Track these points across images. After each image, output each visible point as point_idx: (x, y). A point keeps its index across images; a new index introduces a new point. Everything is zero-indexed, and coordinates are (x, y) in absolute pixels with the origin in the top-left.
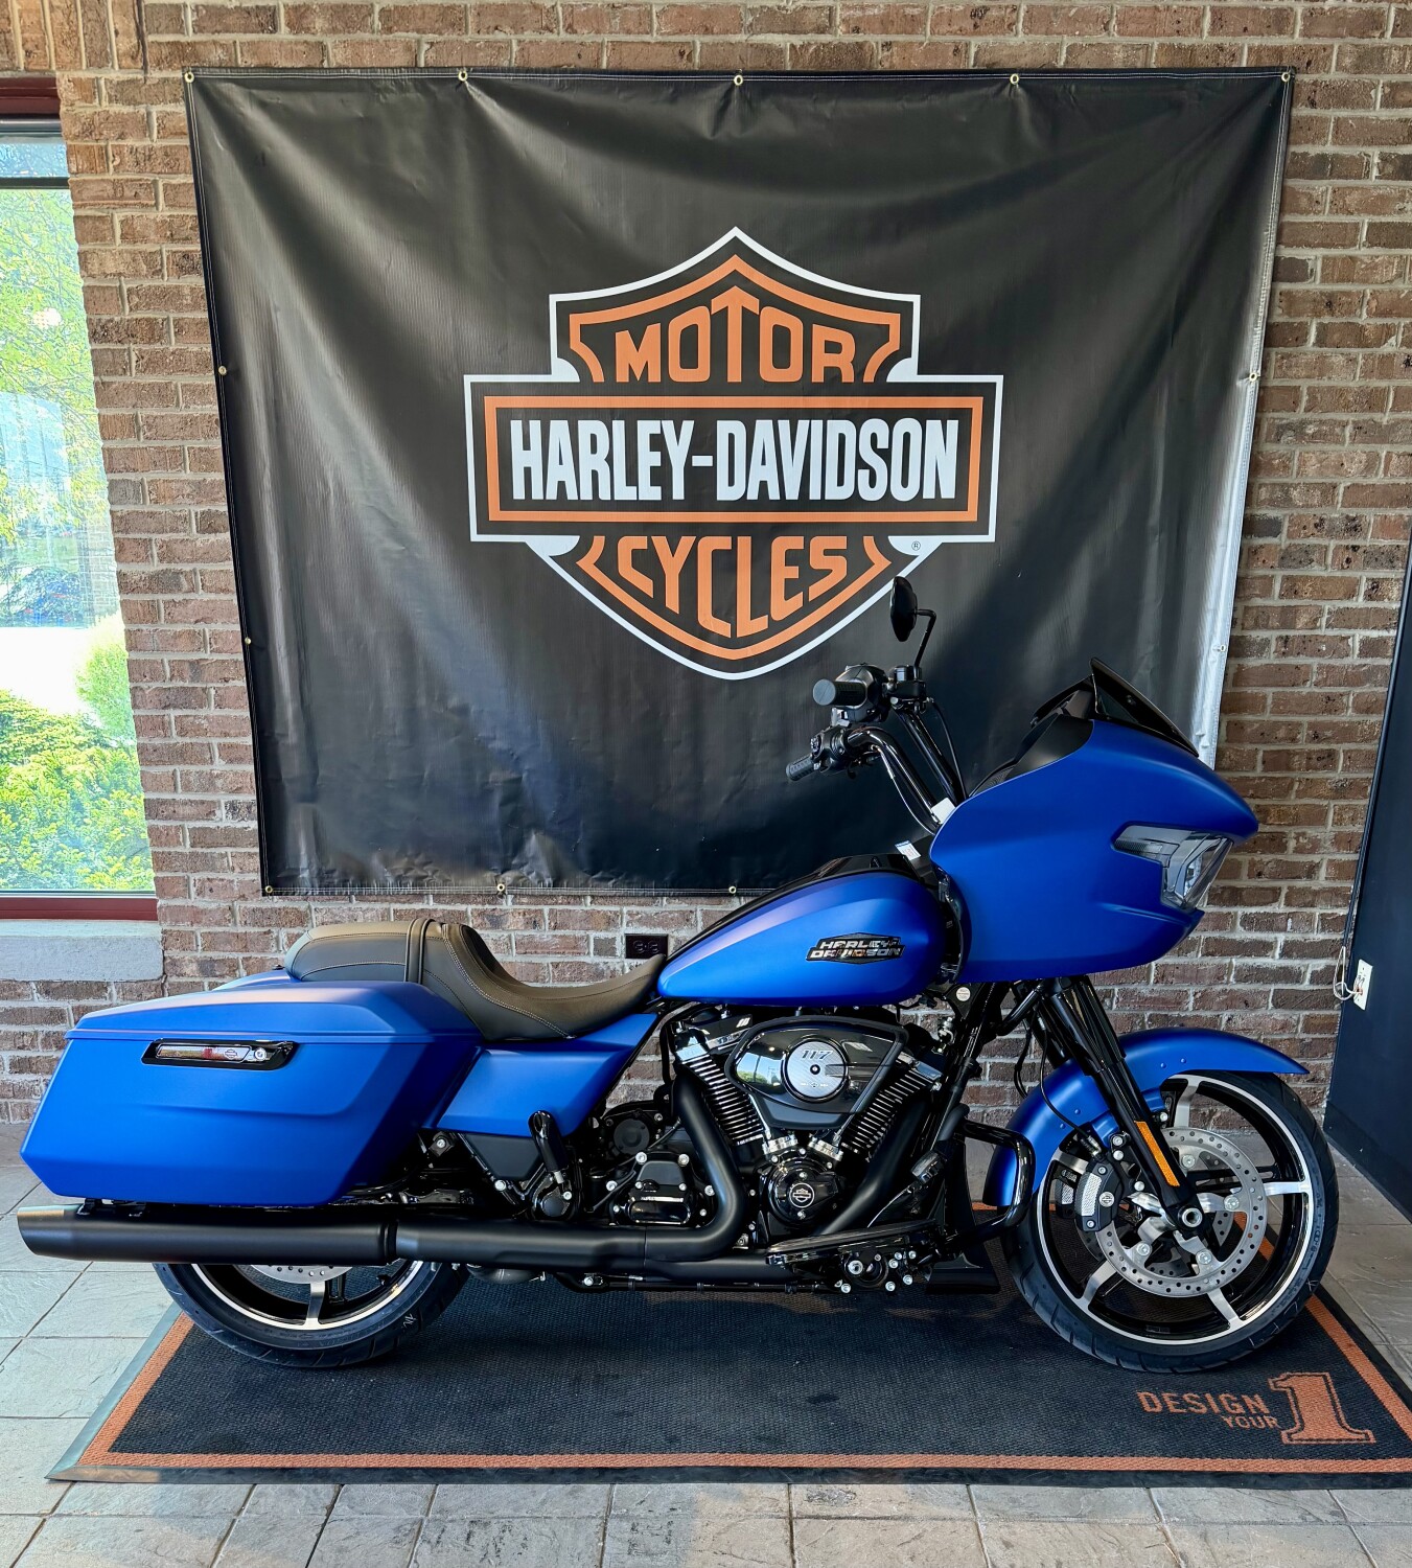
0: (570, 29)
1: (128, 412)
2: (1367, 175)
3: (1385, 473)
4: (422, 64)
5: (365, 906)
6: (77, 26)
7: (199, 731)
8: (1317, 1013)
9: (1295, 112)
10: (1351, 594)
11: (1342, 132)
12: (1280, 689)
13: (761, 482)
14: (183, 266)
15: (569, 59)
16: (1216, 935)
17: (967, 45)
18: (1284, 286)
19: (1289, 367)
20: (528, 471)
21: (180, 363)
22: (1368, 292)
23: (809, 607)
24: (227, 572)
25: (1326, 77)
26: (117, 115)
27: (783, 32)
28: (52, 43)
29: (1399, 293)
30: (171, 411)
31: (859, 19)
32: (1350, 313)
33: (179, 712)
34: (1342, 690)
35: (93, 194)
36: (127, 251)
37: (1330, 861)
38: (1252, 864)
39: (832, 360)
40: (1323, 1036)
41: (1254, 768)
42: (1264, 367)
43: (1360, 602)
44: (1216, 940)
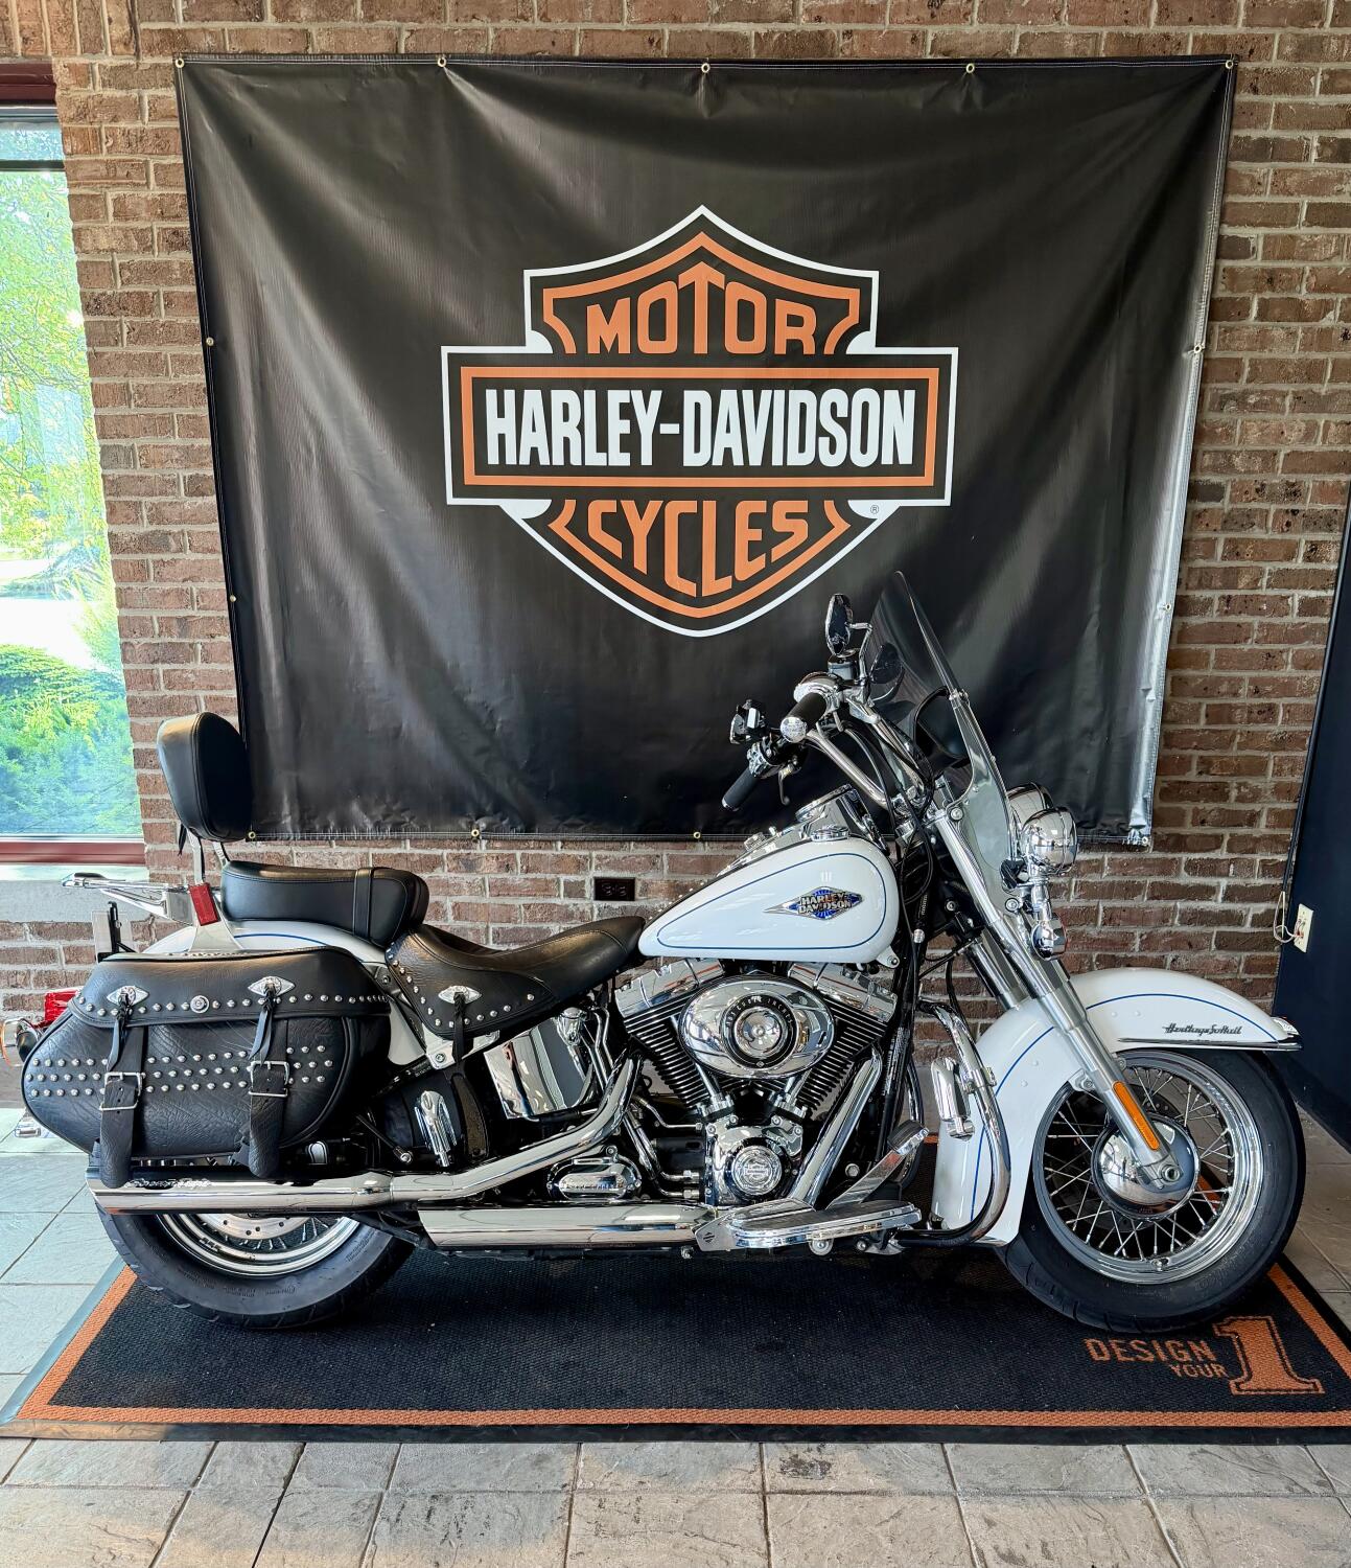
0: (544, 17)
1: (119, 381)
2: (1307, 158)
3: (1324, 443)
4: (402, 51)
5: (344, 850)
6: (72, 13)
7: (186, 684)
8: (1258, 954)
9: (1238, 98)
10: (1290, 556)
11: (1283, 117)
12: (1223, 646)
13: (726, 449)
14: (173, 242)
15: (543, 47)
16: (1161, 879)
17: (925, 33)
18: (1227, 263)
19: (1232, 341)
20: (502, 438)
21: (170, 334)
22: (1308, 269)
23: (771, 568)
24: (213, 533)
25: (1268, 65)
26: (111, 99)
27: (748, 21)
28: (48, 30)
29: (1337, 269)
30: (161, 379)
31: (820, 8)
32: (1291, 288)
33: (167, 666)
34: (1281, 647)
35: (86, 174)
36: (119, 228)
37: (1271, 811)
38: (1196, 812)
39: (794, 333)
40: (1264, 976)
41: (1197, 721)
42: (1208, 341)
43: (1299, 563)
44: (1161, 884)
